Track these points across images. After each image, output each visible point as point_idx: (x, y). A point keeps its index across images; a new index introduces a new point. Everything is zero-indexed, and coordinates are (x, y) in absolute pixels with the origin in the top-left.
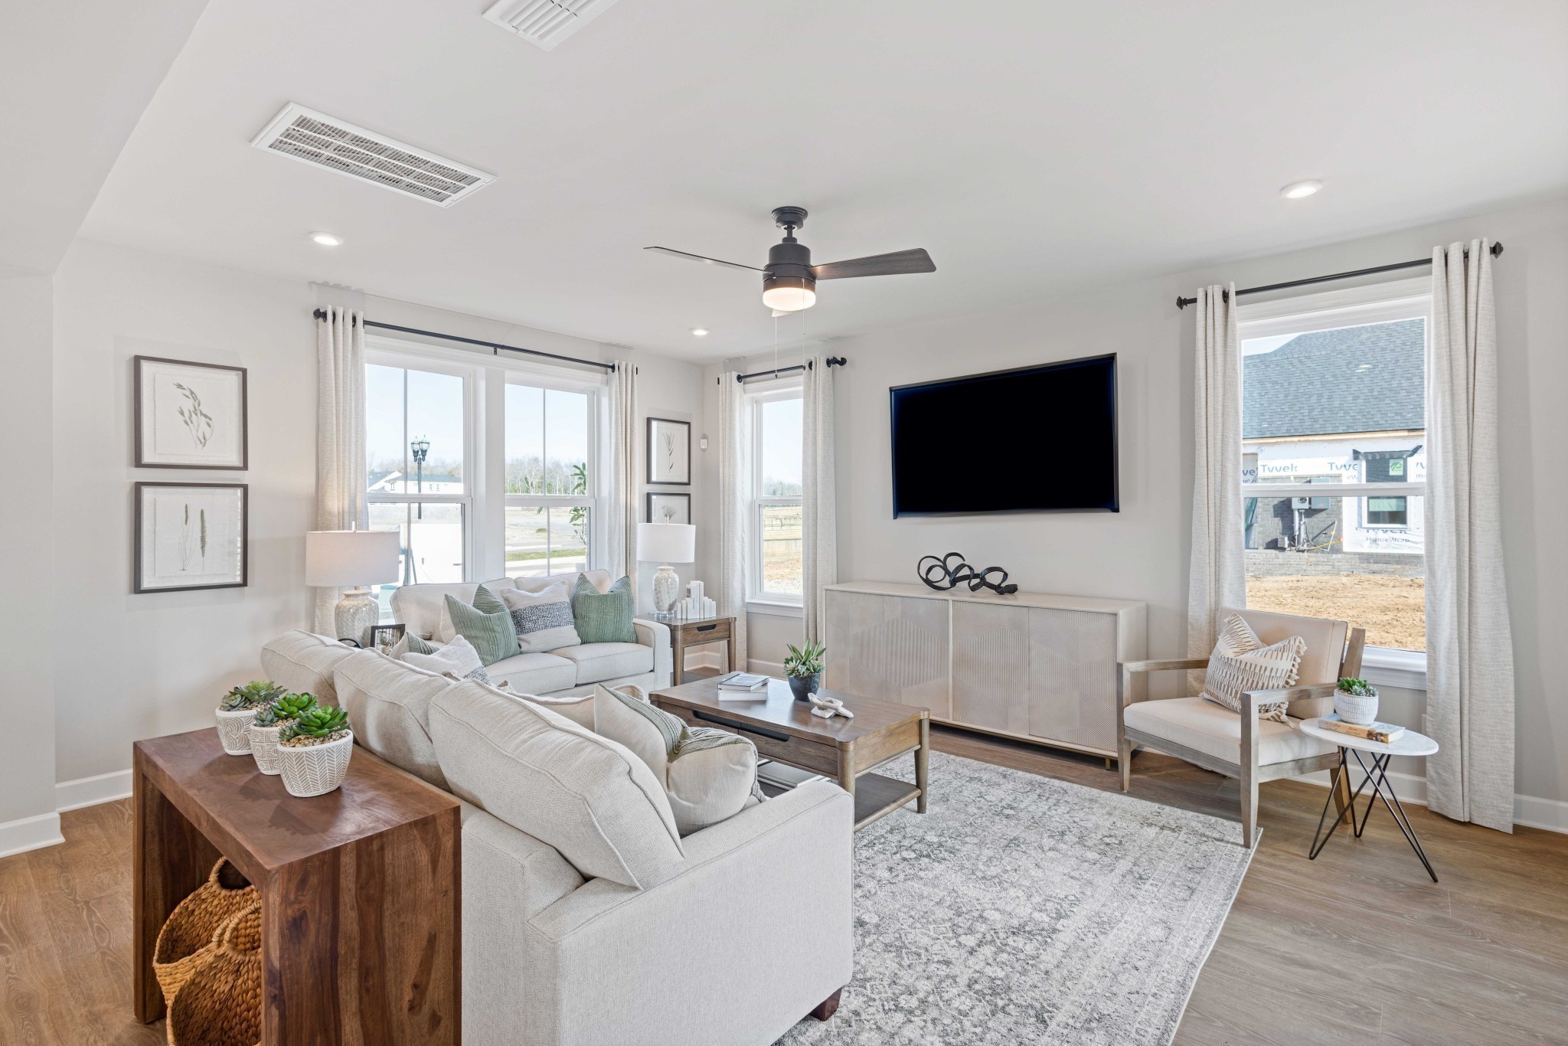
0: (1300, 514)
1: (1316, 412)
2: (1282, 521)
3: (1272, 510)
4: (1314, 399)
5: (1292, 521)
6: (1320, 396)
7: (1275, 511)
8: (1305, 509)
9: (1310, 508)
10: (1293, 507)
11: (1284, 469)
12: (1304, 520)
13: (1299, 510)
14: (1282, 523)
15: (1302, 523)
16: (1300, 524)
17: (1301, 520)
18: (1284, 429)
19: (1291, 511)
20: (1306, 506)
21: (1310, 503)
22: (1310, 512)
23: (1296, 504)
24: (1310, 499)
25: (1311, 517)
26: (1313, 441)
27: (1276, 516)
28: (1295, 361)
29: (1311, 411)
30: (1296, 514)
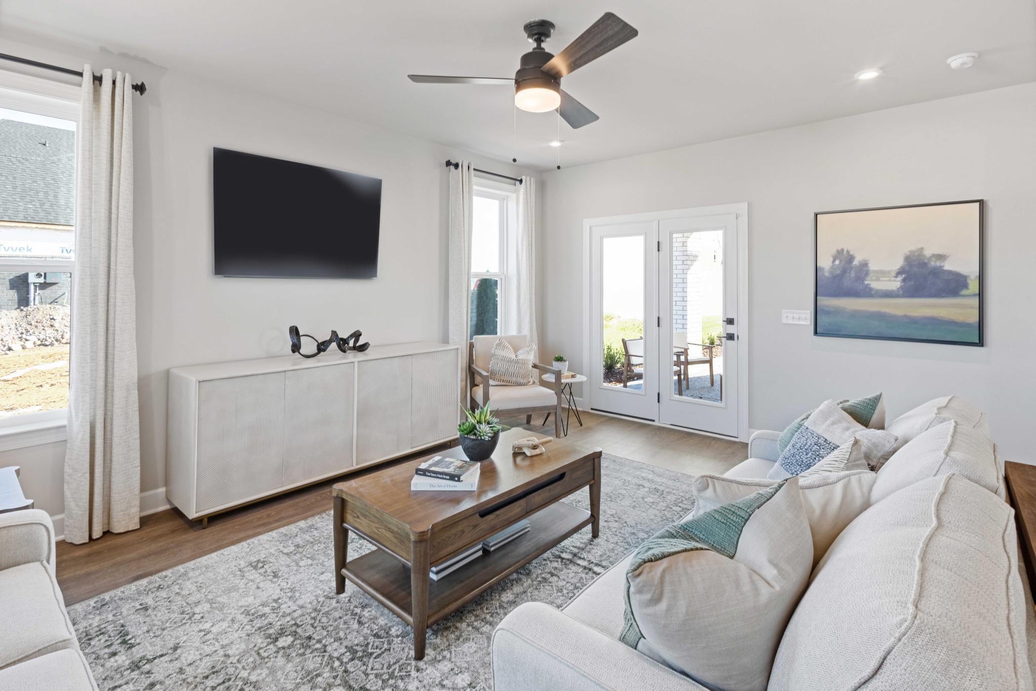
0: (36, 287)
1: (47, 206)
2: (18, 292)
3: (8, 283)
4: (41, 195)
5: (28, 292)
6: (46, 194)
7: (10, 284)
8: (40, 283)
9: (45, 282)
10: (30, 281)
11: (20, 250)
12: (38, 291)
13: (34, 283)
14: (18, 295)
15: (36, 294)
16: (34, 295)
17: (35, 291)
18: (21, 217)
19: (28, 285)
20: (42, 280)
21: (45, 278)
22: (44, 286)
23: (32, 279)
24: (45, 274)
25: (44, 289)
26: (50, 229)
27: (12, 288)
28: (14, 160)
29: (42, 204)
30: (32, 287)
